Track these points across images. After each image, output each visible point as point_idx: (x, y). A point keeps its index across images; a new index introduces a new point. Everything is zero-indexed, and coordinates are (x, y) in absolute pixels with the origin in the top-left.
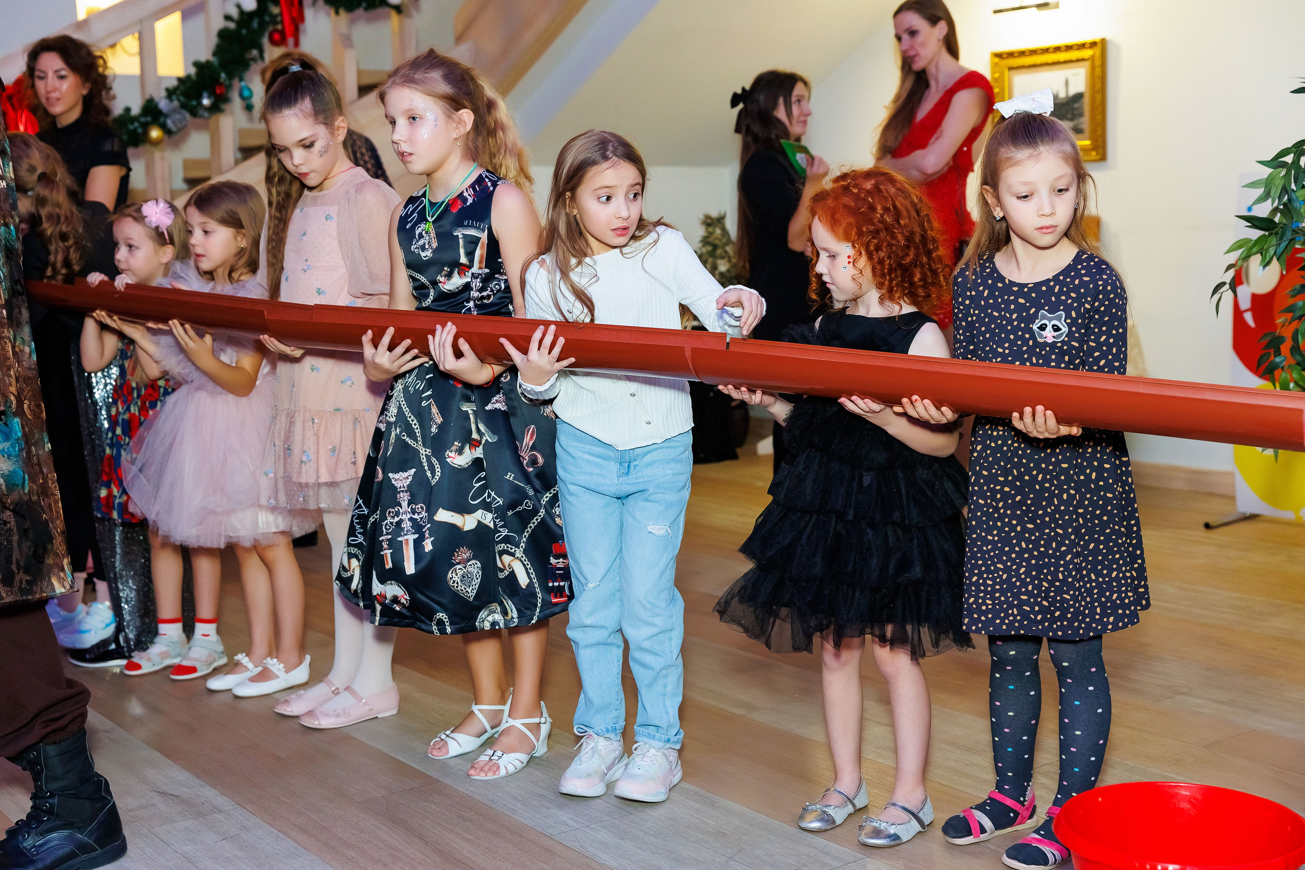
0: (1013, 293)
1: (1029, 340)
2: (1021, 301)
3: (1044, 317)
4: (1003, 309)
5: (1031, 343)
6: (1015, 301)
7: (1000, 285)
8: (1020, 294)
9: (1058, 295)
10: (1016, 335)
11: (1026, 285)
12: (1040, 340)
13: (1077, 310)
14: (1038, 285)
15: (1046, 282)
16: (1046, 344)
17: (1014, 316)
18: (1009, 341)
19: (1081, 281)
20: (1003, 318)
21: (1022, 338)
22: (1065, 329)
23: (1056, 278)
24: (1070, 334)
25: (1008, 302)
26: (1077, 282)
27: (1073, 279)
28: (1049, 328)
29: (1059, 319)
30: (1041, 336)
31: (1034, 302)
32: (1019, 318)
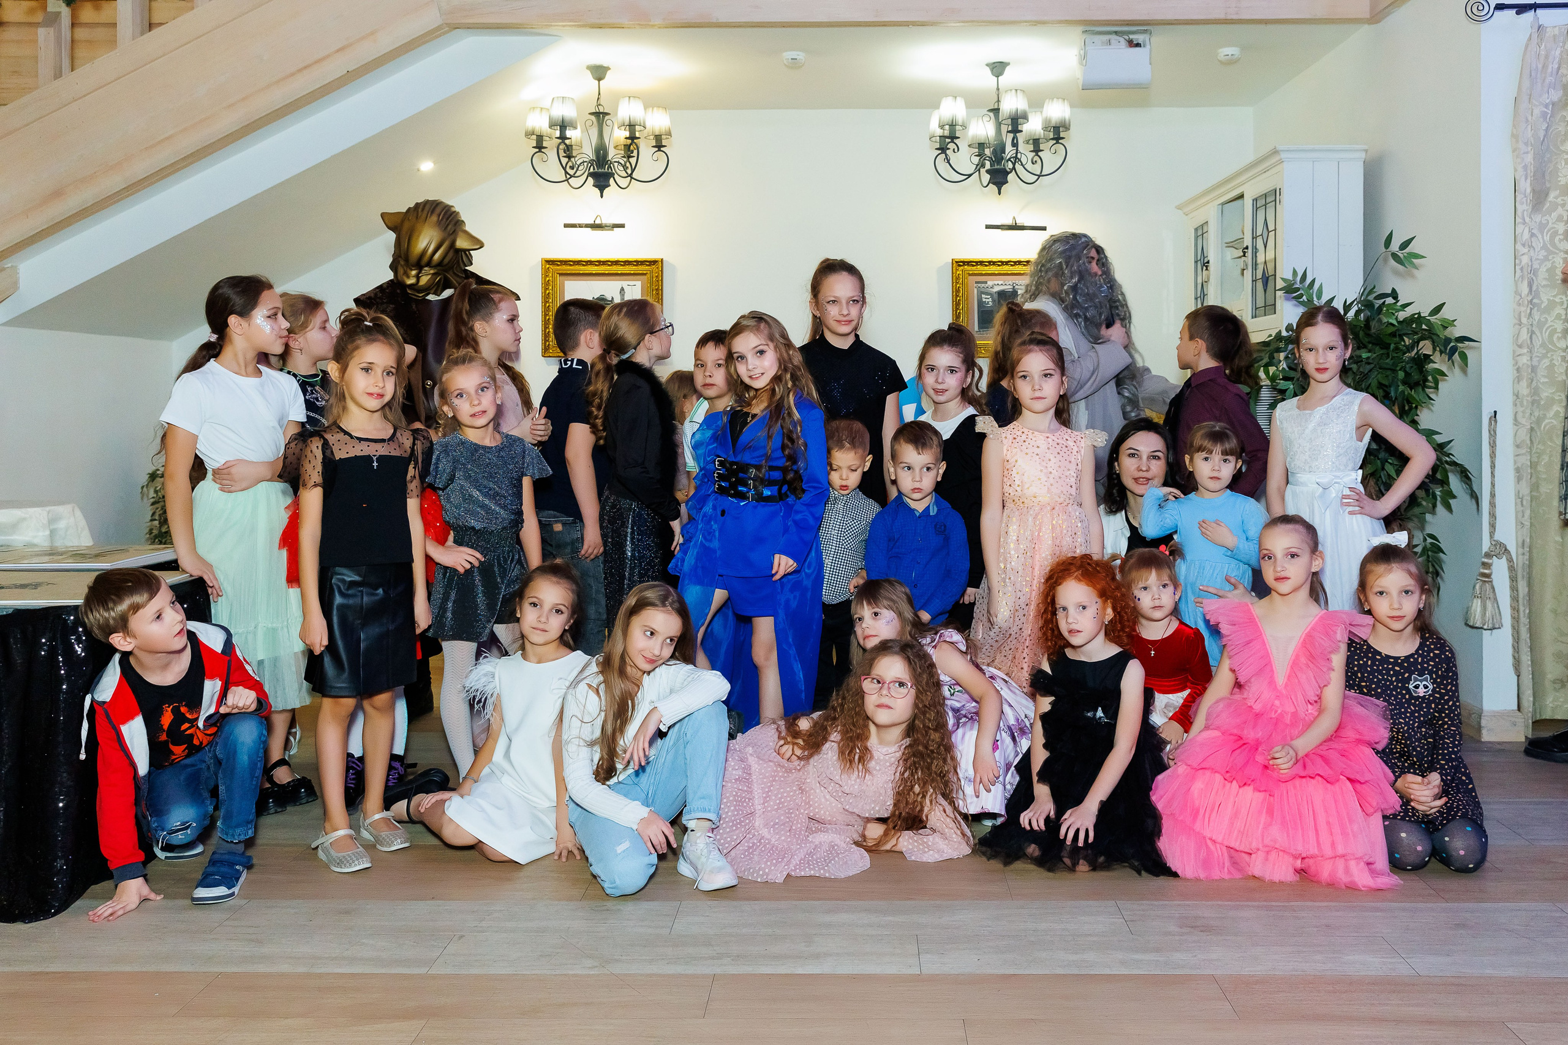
0: (1391, 663)
1: (1405, 695)
2: (1397, 668)
3: (1415, 681)
4: (1385, 674)
5: (1407, 697)
6: (1393, 669)
7: (1378, 657)
8: (1395, 663)
9: (1422, 664)
10: (1396, 691)
11: (1399, 658)
12: (1414, 694)
13: (1436, 673)
14: (1407, 658)
15: (1412, 655)
16: (1419, 697)
17: (1394, 679)
18: (1393, 695)
19: (1434, 654)
20: (1389, 681)
21: (1401, 693)
22: (1431, 687)
23: (1417, 651)
24: (1434, 690)
25: (1388, 670)
26: (1432, 655)
27: (1429, 652)
28: (1421, 686)
29: (1426, 680)
30: (1416, 692)
31: (1407, 670)
32: (1397, 680)
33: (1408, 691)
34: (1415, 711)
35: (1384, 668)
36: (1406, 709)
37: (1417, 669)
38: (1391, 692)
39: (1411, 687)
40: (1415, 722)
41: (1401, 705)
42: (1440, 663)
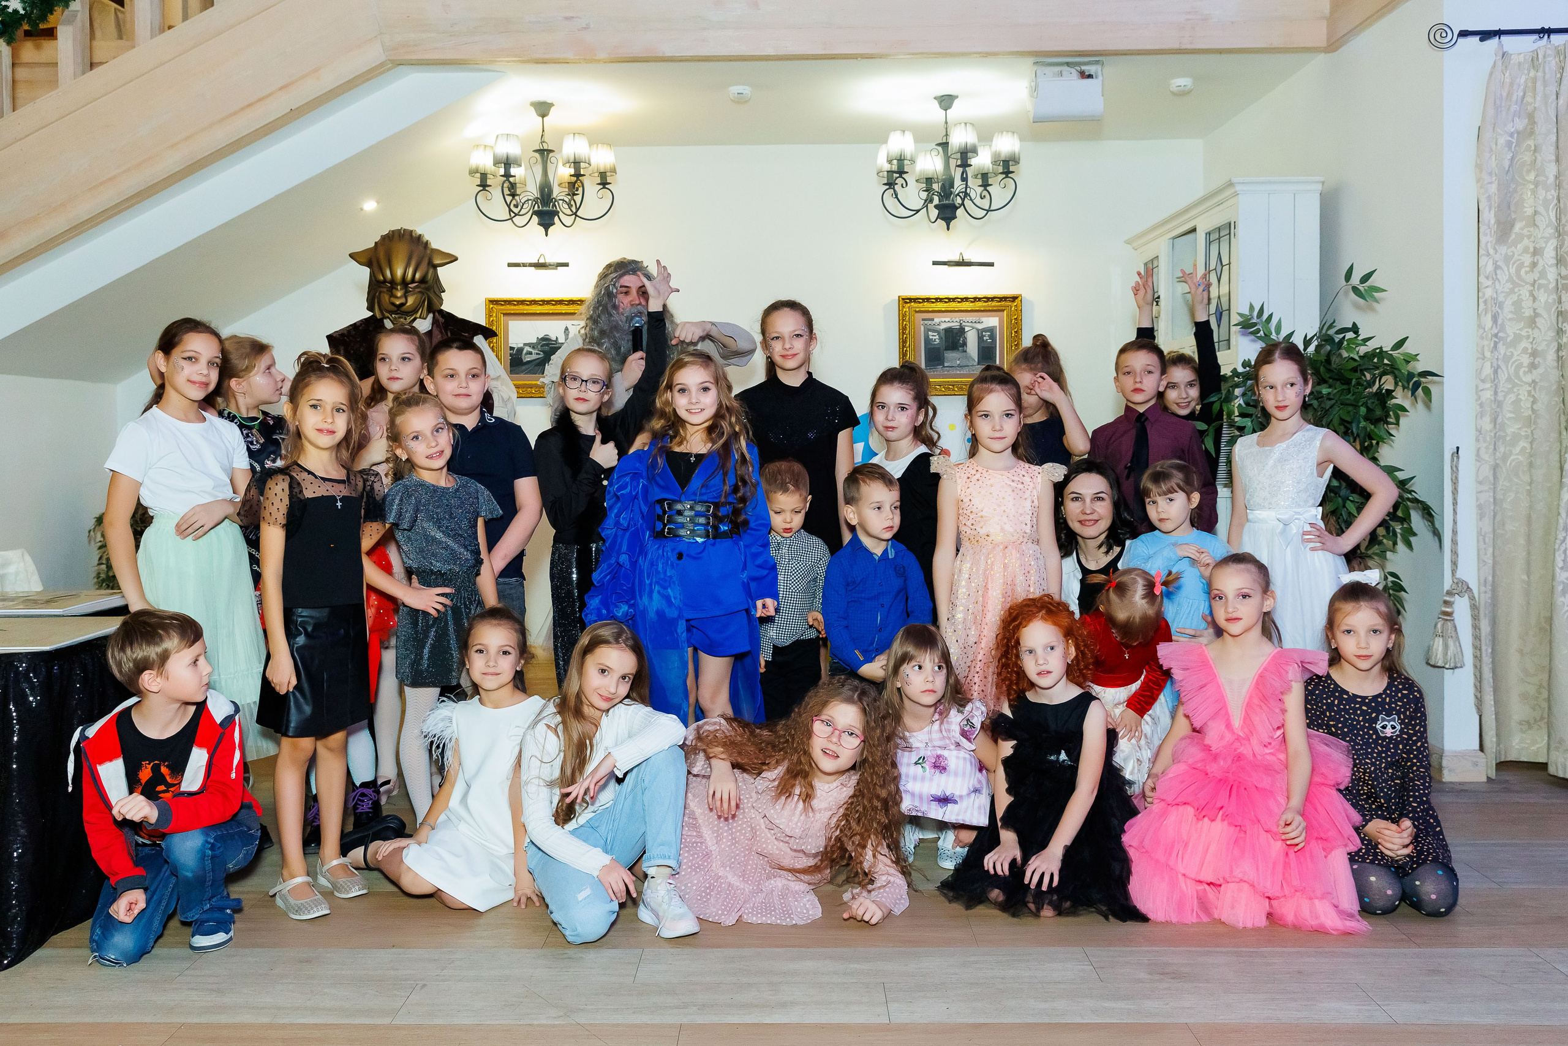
0: (1358, 703)
1: (1372, 735)
2: (1364, 708)
3: (1383, 721)
4: (1352, 714)
5: (1374, 737)
6: (1360, 708)
7: (1345, 696)
8: (1363, 703)
9: (1389, 704)
10: (1363, 731)
11: (1366, 697)
12: (1381, 735)
13: (1404, 713)
14: (1375, 697)
15: (1380, 695)
16: (1386, 737)
17: (1361, 718)
18: (1360, 735)
19: (1402, 694)
20: (1355, 720)
21: (1368, 733)
22: (1398, 727)
23: (1385, 691)
24: (1401, 731)
25: (1355, 710)
26: (1400, 695)
27: (1396, 693)
28: (1389, 727)
29: (1394, 720)
30: (1383, 732)
31: (1375, 709)
32: (1365, 720)
33: (1376, 731)
34: (1383, 752)
35: (1351, 708)
36: (1373, 749)
37: (1384, 709)
38: (1358, 733)
39: (1378, 727)
40: (1381, 763)
41: (1368, 745)
42: (1408, 703)
